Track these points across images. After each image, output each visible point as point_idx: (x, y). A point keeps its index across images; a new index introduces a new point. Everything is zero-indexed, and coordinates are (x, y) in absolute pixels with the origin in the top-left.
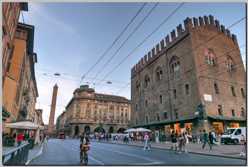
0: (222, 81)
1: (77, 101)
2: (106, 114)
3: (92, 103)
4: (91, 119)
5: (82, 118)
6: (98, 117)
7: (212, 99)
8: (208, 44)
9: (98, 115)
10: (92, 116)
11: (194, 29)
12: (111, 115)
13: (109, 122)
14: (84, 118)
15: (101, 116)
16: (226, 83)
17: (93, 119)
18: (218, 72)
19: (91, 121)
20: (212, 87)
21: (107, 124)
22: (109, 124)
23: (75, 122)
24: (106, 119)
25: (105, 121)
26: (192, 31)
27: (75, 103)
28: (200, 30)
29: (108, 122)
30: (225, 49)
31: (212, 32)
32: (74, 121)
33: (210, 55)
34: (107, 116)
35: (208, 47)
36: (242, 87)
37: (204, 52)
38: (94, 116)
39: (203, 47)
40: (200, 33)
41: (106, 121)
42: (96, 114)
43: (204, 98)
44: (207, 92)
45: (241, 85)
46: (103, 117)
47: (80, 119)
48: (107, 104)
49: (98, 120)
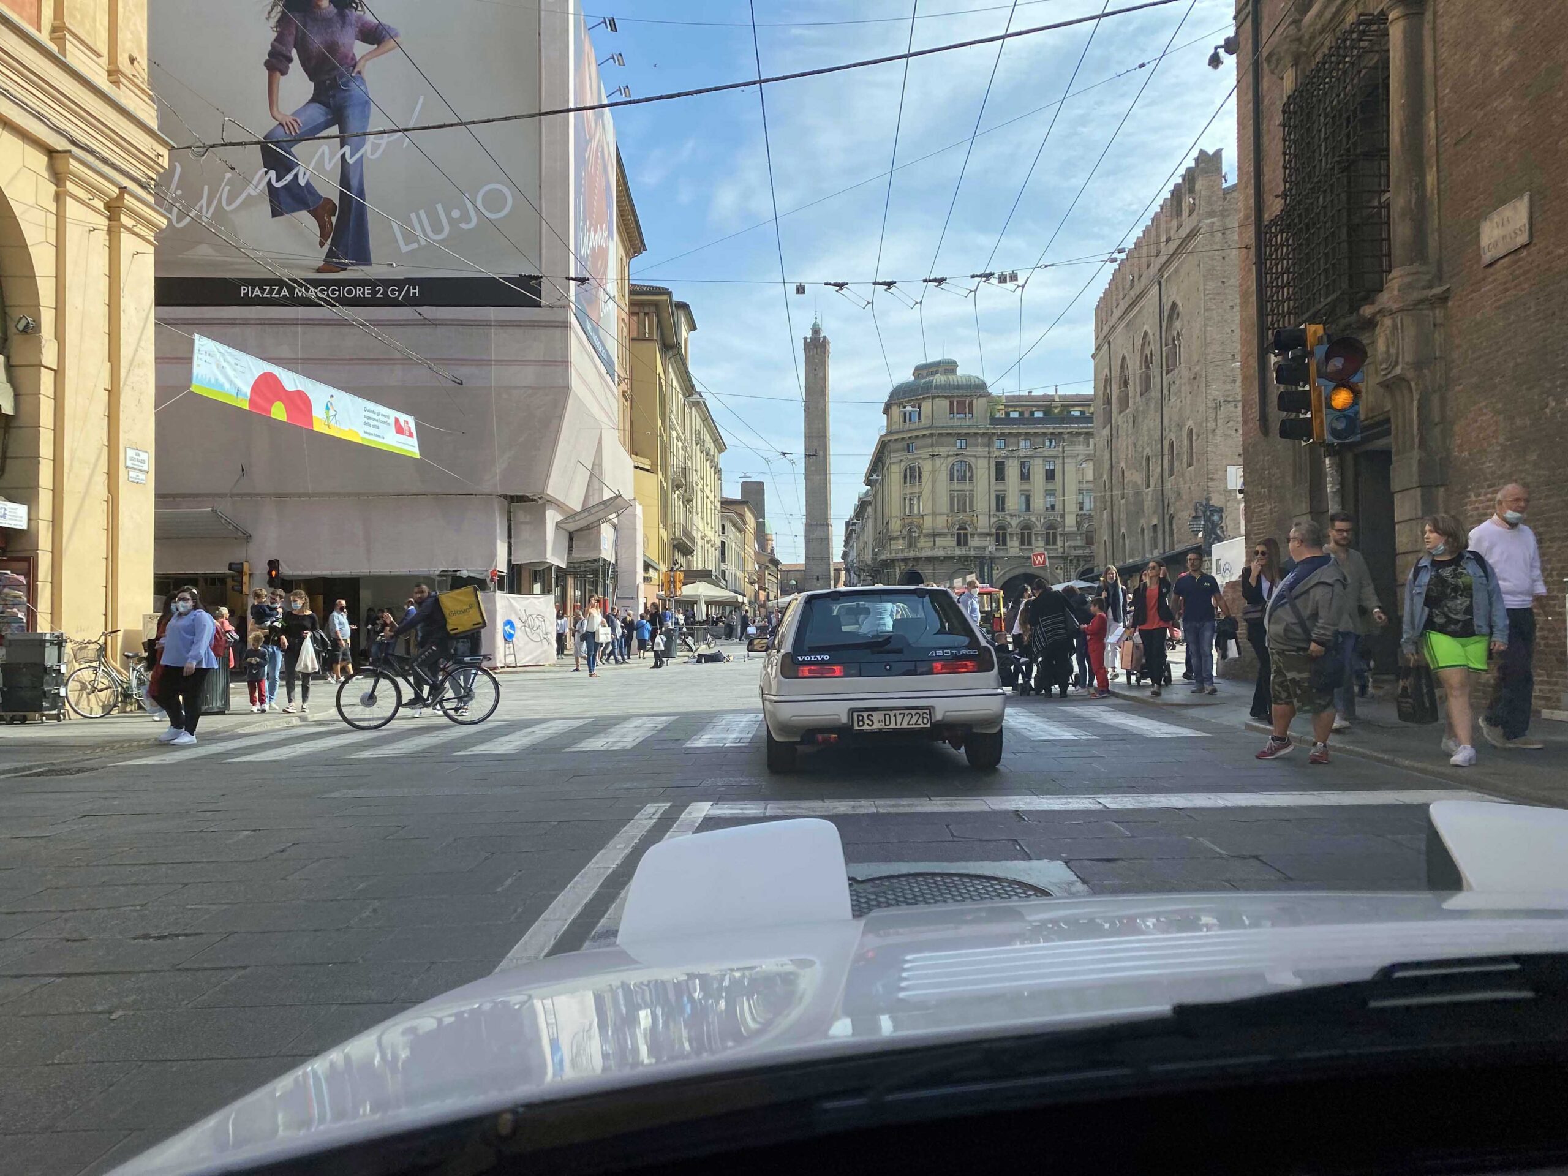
1: (903, 450)
2: (1059, 507)
3: (975, 456)
4: (976, 538)
5: (934, 535)
6: (1014, 522)
9: (1011, 515)
10: (983, 523)
11: (1228, 197)
13: (1075, 548)
14: (939, 535)
15: (1034, 519)
17: (990, 535)
19: (977, 548)
21: (1064, 558)
22: (1078, 557)
23: (901, 555)
24: (1060, 530)
25: (1055, 543)
26: (1212, 213)
27: (893, 460)
29: (1070, 547)
32: (898, 548)
34: (1063, 516)
38: (993, 520)
41: (1059, 543)
42: (1003, 509)
43: (1225, 479)
46: (1039, 527)
47: (922, 542)
48: (1063, 451)
49: (1015, 538)
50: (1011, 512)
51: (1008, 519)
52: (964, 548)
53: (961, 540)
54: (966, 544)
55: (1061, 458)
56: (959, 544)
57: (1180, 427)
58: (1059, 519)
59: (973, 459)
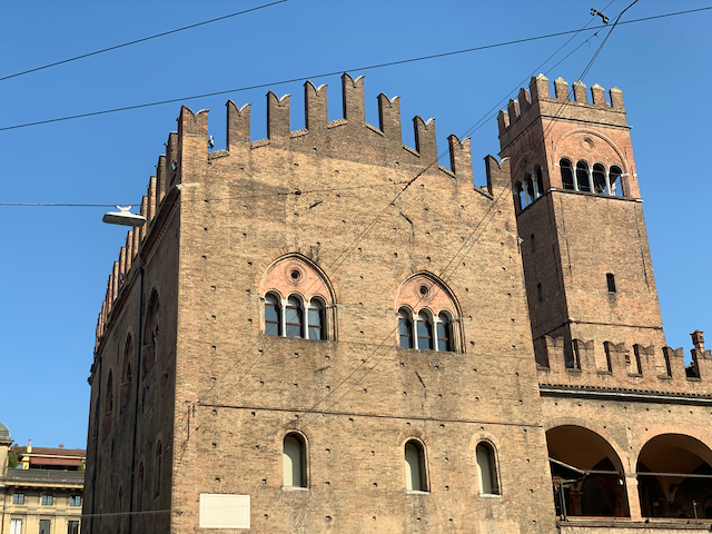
0: (347, 418)
7: (253, 516)
8: (288, 229)
11: (214, 162)
16: (372, 422)
18: (327, 372)
20: (263, 455)
26: (193, 178)
28: (251, 163)
30: (412, 242)
31: (334, 162)
33: (296, 285)
35: (286, 247)
36: (487, 434)
37: (252, 276)
39: (254, 252)
40: (248, 178)
43: (195, 514)
44: (223, 482)
45: (483, 425)
57: (150, 444)
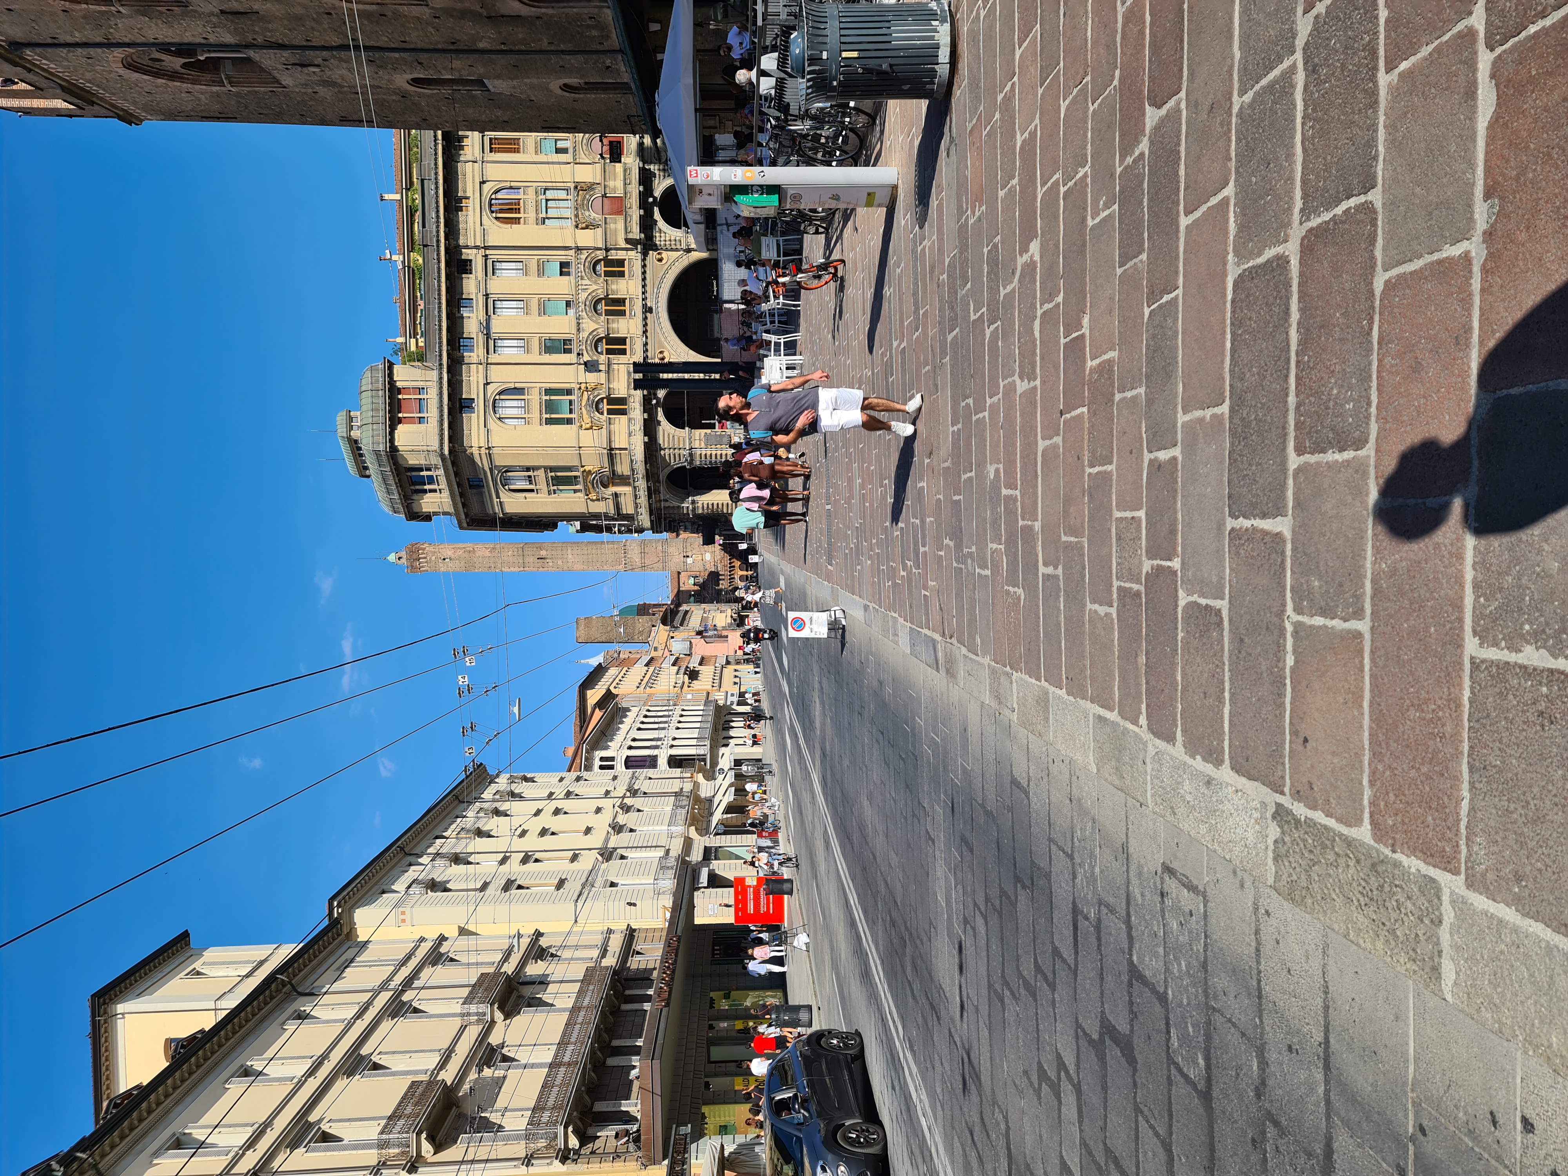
1: (481, 493)
2: (563, 256)
5: (611, 451)
6: (589, 325)
9: (579, 329)
10: (591, 374)
12: (568, 213)
13: (627, 231)
14: (610, 440)
15: (583, 296)
17: (610, 363)
21: (644, 250)
22: (644, 227)
24: (600, 255)
25: (622, 264)
27: (497, 510)
29: (627, 240)
32: (634, 502)
34: (579, 250)
42: (566, 342)
46: (595, 287)
47: (622, 468)
48: (477, 247)
49: (615, 326)
50: (574, 331)
51: (584, 335)
52: (632, 405)
53: (618, 406)
54: (622, 401)
55: (488, 252)
56: (623, 412)
58: (583, 257)
59: (490, 388)
